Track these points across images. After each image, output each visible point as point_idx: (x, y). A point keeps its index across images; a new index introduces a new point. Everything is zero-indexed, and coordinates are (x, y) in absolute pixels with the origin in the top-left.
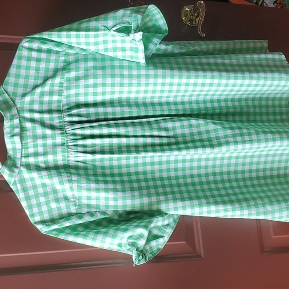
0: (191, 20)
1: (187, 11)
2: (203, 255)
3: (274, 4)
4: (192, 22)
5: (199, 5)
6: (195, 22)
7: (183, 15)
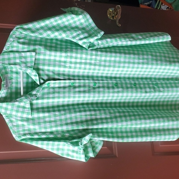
0: (113, 17)
1: (111, 11)
2: (117, 156)
3: (167, 9)
4: (114, 18)
5: (118, 8)
6: (116, 18)
7: (108, 14)
